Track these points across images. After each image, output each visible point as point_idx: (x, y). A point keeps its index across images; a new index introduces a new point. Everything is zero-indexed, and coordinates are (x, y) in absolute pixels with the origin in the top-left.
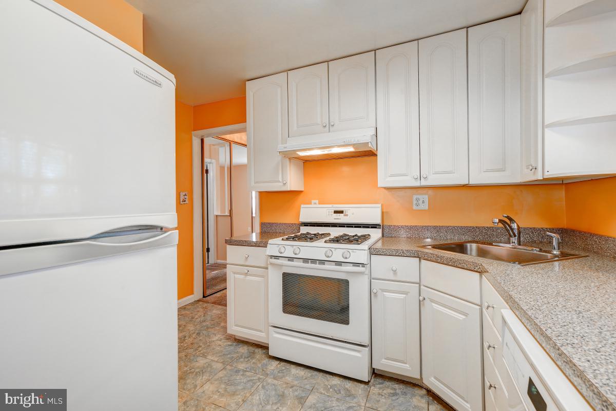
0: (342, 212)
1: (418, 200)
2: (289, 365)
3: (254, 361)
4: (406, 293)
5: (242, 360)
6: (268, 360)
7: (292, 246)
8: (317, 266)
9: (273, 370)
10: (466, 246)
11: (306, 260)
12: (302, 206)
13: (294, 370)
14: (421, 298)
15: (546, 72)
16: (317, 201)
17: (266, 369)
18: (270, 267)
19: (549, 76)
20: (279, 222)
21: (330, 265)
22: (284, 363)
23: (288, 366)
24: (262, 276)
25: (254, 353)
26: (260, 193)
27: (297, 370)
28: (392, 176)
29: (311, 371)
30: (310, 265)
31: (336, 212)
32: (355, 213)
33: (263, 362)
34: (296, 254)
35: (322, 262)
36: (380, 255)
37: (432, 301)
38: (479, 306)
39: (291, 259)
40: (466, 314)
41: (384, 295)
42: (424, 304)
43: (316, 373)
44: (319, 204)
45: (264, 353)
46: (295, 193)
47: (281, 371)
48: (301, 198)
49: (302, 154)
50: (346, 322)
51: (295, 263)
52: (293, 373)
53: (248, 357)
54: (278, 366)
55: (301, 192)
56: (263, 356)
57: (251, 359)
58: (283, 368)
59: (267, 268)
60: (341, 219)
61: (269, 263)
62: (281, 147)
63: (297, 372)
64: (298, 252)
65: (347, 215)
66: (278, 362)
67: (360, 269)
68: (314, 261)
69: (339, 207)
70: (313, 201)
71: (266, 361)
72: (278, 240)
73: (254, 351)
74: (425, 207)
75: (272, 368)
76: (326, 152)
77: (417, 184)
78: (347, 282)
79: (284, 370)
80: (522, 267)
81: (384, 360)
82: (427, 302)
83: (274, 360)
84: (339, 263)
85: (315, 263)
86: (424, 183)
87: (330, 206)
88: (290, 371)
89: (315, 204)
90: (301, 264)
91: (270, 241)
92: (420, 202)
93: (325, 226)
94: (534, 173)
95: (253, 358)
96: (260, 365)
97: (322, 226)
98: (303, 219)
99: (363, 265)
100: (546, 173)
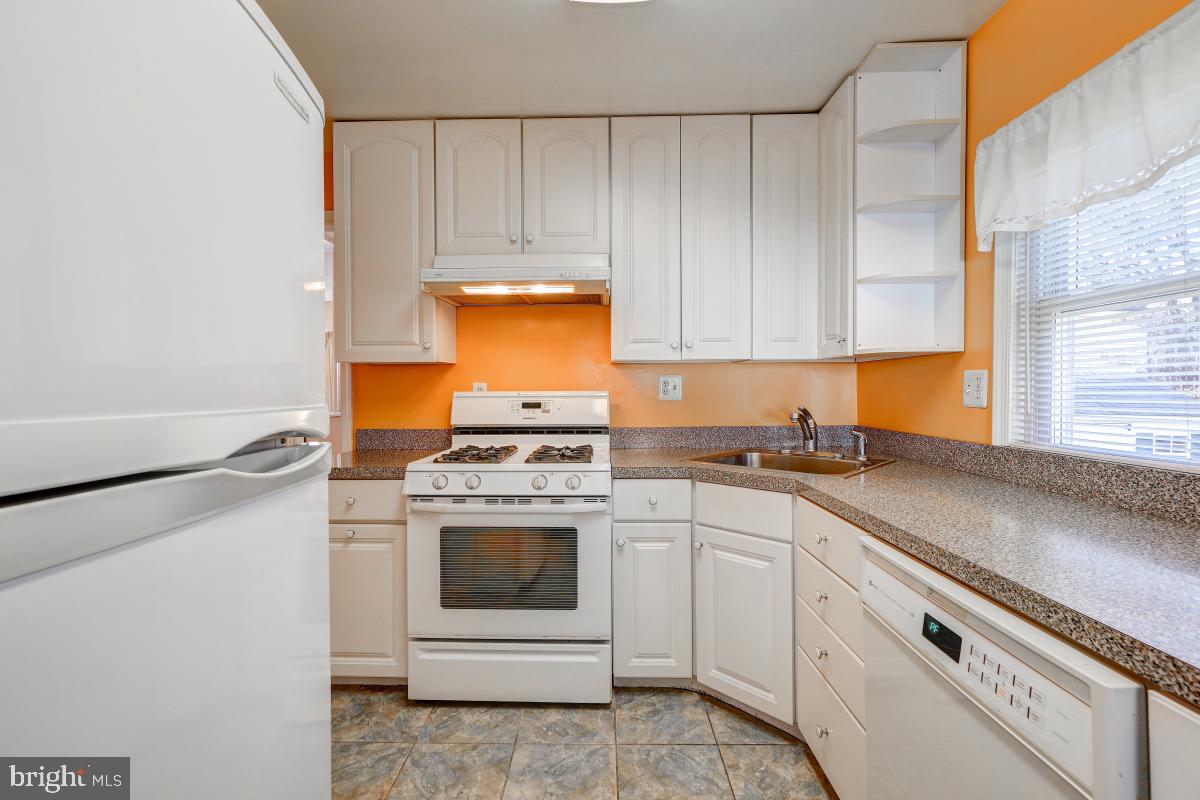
0: (538, 406)
1: (666, 384)
2: (453, 709)
3: (374, 719)
4: (670, 540)
5: (346, 723)
6: (405, 710)
7: (463, 472)
8: (516, 507)
9: (425, 727)
10: (746, 456)
11: (491, 499)
12: (456, 394)
13: (467, 716)
14: (697, 545)
15: (858, 207)
16: (484, 385)
17: (410, 728)
18: (410, 519)
19: (860, 211)
20: (400, 427)
21: (542, 503)
22: (443, 709)
23: (453, 712)
24: (390, 541)
25: (369, 704)
26: (355, 366)
27: (473, 715)
28: (635, 341)
29: (502, 710)
30: (500, 507)
31: (526, 406)
32: (563, 407)
33: (397, 716)
34: (471, 488)
35: (525, 499)
36: (629, 478)
37: (714, 546)
38: (789, 543)
39: (459, 499)
40: (770, 560)
41: (634, 548)
42: (700, 555)
43: (511, 711)
44: (489, 390)
45: (392, 699)
46: (441, 368)
47: (442, 725)
48: (449, 377)
49: (469, 291)
50: (570, 604)
51: (469, 506)
52: (467, 722)
53: (357, 716)
54: (433, 716)
55: (450, 365)
56: (393, 706)
57: (367, 716)
58: (445, 718)
59: (404, 523)
60: (537, 418)
61: (408, 510)
62: (429, 275)
63: (475, 717)
64: (475, 485)
65: (548, 411)
66: (430, 710)
67: (598, 506)
68: (508, 499)
69: (532, 396)
70: (476, 385)
71: (403, 713)
72: (424, 464)
73: (368, 700)
74: (678, 395)
75: (421, 724)
76: (520, 290)
77: (675, 357)
78: (573, 531)
79: (446, 721)
80: (846, 480)
81: (634, 660)
82: (707, 552)
83: (420, 708)
84: (557, 499)
85: (513, 502)
86: (687, 356)
87: (515, 393)
88: (460, 720)
89: (480, 389)
90: (481, 506)
91: (411, 466)
92: (670, 387)
93: (504, 433)
94: (841, 347)
95: (370, 714)
96: (391, 725)
97: (498, 433)
98: (457, 420)
99: (603, 498)
100: (859, 348)
